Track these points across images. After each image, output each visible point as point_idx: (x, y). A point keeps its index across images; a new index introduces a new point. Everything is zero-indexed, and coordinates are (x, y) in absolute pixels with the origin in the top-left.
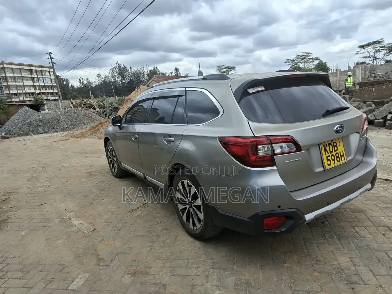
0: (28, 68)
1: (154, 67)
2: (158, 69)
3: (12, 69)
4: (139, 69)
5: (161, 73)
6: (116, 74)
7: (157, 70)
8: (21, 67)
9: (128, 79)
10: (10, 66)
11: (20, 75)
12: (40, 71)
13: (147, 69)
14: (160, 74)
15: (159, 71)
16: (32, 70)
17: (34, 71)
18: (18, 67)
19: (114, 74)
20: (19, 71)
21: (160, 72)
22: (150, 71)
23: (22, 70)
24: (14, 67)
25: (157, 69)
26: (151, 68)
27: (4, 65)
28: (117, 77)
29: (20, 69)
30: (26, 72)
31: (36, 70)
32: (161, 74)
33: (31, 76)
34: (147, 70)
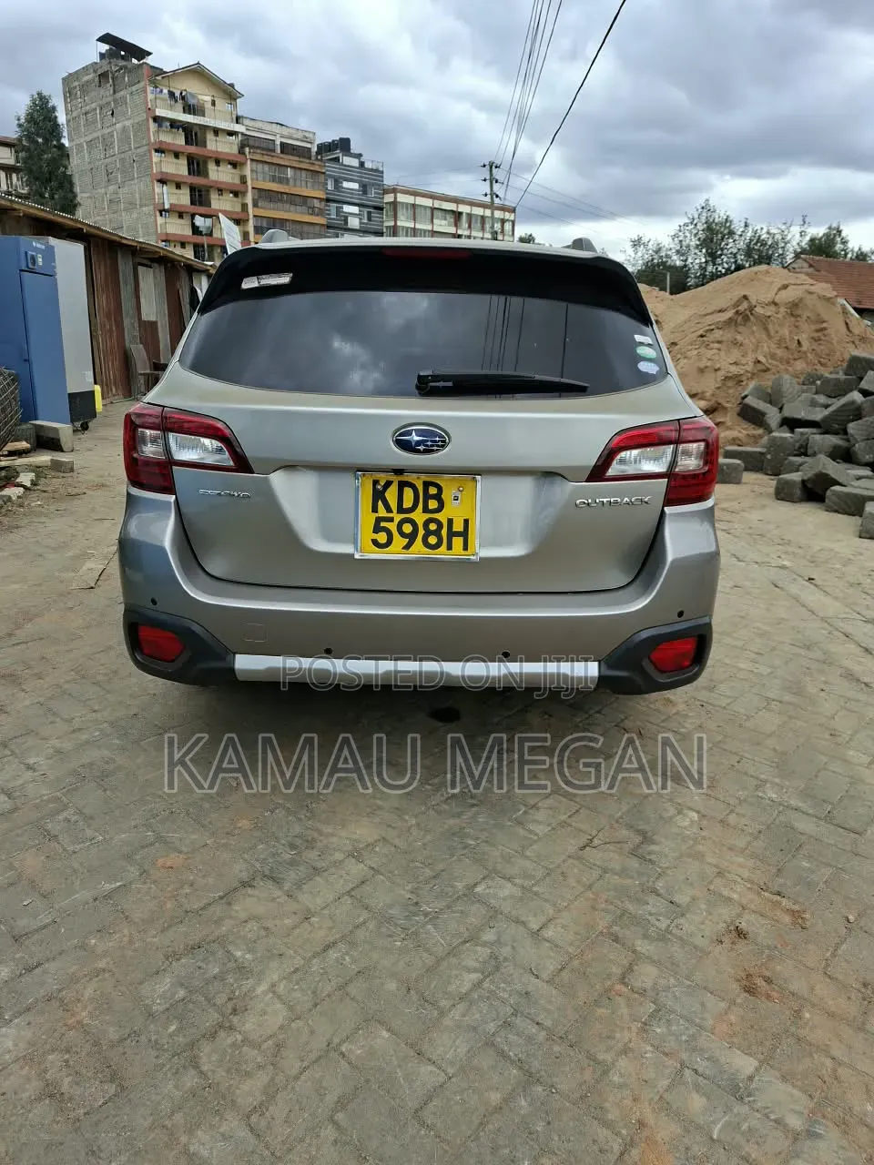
0: (451, 206)
1: (830, 228)
2: (843, 234)
3: (414, 206)
4: (773, 231)
5: (852, 251)
6: (694, 242)
7: (839, 239)
8: (437, 204)
9: (727, 263)
10: (410, 199)
11: (429, 228)
12: (479, 218)
13: (802, 234)
14: (846, 255)
15: (844, 242)
16: (460, 214)
17: (464, 218)
18: (428, 202)
19: (688, 241)
20: (429, 212)
21: (850, 245)
22: (812, 240)
23: (435, 212)
24: (420, 201)
25: (840, 235)
26: (818, 231)
27: (399, 195)
28: (695, 254)
29: (433, 209)
30: (445, 219)
31: (470, 216)
32: (849, 256)
33: (454, 232)
34: (801, 236)
